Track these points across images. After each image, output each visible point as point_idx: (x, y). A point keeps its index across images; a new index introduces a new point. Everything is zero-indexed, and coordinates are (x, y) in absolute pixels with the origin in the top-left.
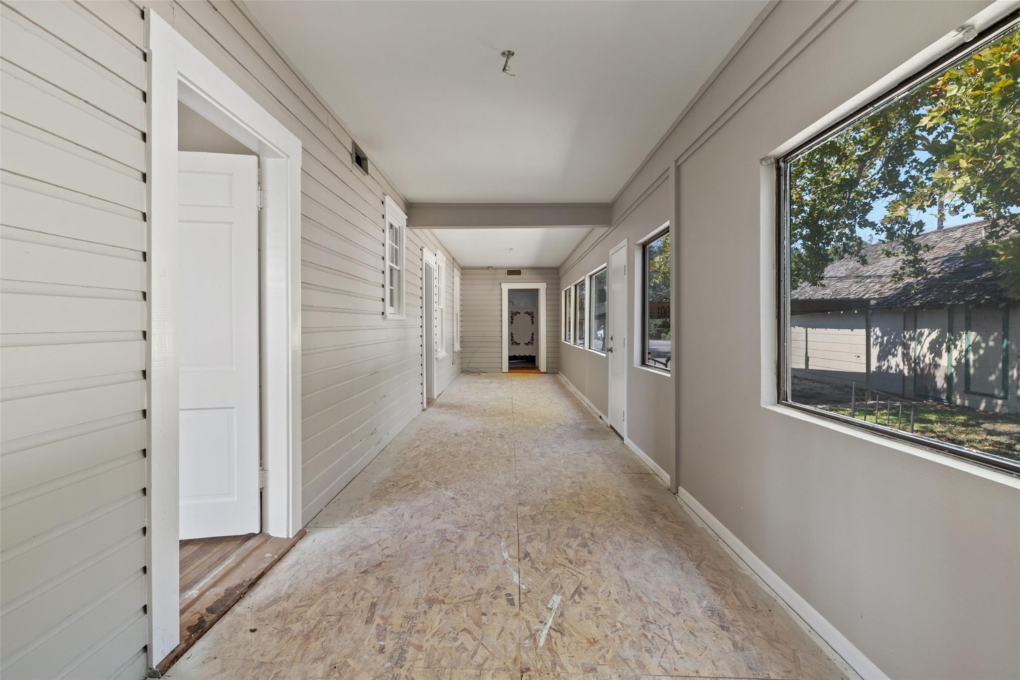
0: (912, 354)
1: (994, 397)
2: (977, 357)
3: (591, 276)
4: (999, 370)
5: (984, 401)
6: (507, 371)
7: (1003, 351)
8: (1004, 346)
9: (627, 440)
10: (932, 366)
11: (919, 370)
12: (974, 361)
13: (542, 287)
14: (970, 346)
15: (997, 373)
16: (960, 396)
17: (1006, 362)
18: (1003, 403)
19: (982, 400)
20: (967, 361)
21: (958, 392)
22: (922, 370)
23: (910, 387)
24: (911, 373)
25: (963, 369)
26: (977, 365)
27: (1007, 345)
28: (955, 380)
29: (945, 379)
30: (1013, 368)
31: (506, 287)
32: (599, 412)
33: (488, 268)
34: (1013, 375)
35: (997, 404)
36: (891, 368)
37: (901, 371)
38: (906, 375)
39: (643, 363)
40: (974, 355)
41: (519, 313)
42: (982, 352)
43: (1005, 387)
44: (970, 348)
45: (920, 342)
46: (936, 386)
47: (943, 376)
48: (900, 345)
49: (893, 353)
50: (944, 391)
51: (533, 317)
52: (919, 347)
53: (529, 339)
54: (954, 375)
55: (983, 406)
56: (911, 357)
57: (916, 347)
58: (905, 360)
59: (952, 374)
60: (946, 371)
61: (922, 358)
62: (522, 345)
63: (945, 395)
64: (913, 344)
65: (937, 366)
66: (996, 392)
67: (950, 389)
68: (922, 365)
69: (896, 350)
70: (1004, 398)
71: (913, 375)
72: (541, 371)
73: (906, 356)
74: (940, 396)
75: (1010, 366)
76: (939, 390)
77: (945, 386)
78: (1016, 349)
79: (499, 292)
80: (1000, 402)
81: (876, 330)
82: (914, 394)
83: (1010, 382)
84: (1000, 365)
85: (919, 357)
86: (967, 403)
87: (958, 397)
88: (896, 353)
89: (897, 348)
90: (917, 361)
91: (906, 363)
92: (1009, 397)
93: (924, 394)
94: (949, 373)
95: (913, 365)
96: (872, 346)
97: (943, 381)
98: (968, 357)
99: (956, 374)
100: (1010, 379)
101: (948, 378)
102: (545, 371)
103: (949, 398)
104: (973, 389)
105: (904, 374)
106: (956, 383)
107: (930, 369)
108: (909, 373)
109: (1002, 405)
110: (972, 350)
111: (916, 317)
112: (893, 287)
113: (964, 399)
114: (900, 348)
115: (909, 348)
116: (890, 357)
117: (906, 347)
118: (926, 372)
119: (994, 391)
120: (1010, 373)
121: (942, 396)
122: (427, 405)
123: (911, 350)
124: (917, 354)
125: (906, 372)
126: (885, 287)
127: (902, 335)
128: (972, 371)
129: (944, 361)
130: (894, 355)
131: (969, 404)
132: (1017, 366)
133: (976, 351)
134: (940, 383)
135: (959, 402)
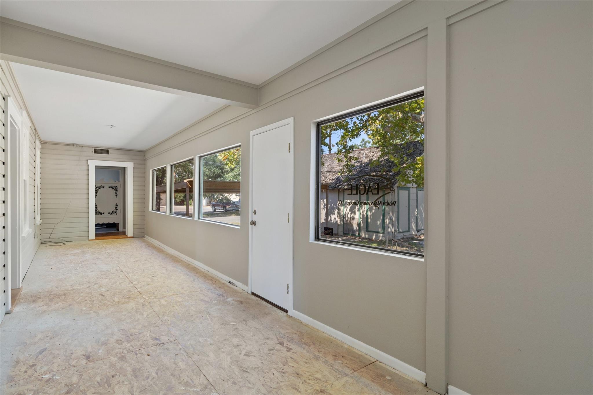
0: (342, 213)
1: (378, 232)
2: (371, 213)
3: (200, 157)
4: (381, 220)
5: (375, 235)
6: (94, 239)
7: (383, 210)
8: (383, 208)
9: (292, 312)
10: (351, 219)
11: (345, 221)
12: (370, 216)
13: (129, 166)
14: (368, 208)
15: (380, 221)
16: (364, 233)
17: (384, 216)
18: (383, 235)
19: (374, 234)
20: (367, 216)
21: (363, 231)
22: (347, 221)
23: (341, 229)
24: (341, 222)
25: (366, 220)
26: (371, 217)
27: (385, 208)
28: (362, 225)
29: (357, 225)
30: (387, 218)
31: (93, 164)
32: (228, 278)
33: (73, 145)
34: (387, 222)
35: (380, 236)
36: (332, 221)
37: (337, 221)
38: (339, 223)
39: (317, 238)
40: (370, 213)
41: (103, 187)
42: (373, 211)
43: (384, 228)
44: (369, 209)
45: (346, 207)
46: (353, 228)
47: (357, 223)
48: (336, 208)
49: (333, 213)
50: (357, 231)
51: (117, 191)
52: (345, 209)
53: (113, 209)
54: (361, 223)
55: (374, 237)
56: (341, 214)
57: (344, 209)
58: (339, 216)
59: (360, 222)
60: (358, 221)
61: (347, 215)
62: (106, 214)
63: (358, 233)
64: (342, 208)
65: (353, 218)
66: (380, 230)
67: (359, 230)
68: (346, 219)
69: (334, 211)
70: (383, 233)
71: (342, 223)
72: (129, 236)
73: (339, 213)
74: (355, 233)
75: (385, 217)
76: (355, 231)
77: (358, 228)
78: (388, 210)
79: (86, 168)
80: (381, 235)
81: (324, 201)
82: (343, 233)
83: (385, 225)
84: (382, 218)
85: (345, 214)
86: (367, 236)
87: (363, 233)
88: (334, 213)
89: (335, 210)
90: (344, 216)
91: (339, 217)
92: (385, 233)
93: (348, 233)
94: (359, 222)
95: (342, 218)
96: (322, 209)
97: (357, 226)
98: (367, 214)
99: (362, 222)
100: (385, 224)
101: (359, 225)
102: (132, 236)
103: (359, 234)
104: (369, 230)
105: (338, 223)
106: (362, 227)
107: (350, 220)
108: (340, 222)
109: (382, 237)
110: (370, 210)
111: (344, 194)
112: (331, 178)
113: (366, 234)
114: (336, 210)
115: (340, 210)
116: (331, 215)
117: (339, 209)
118: (348, 222)
119: (379, 229)
120: (386, 221)
121: (356, 233)
122: (12, 304)
123: (341, 210)
124: (344, 213)
125: (339, 222)
126: (327, 178)
127: (337, 204)
128: (369, 220)
129: (357, 216)
130: (334, 214)
131: (368, 236)
132: (388, 218)
133: (371, 211)
134: (355, 227)
135: (363, 236)
